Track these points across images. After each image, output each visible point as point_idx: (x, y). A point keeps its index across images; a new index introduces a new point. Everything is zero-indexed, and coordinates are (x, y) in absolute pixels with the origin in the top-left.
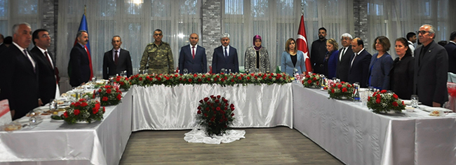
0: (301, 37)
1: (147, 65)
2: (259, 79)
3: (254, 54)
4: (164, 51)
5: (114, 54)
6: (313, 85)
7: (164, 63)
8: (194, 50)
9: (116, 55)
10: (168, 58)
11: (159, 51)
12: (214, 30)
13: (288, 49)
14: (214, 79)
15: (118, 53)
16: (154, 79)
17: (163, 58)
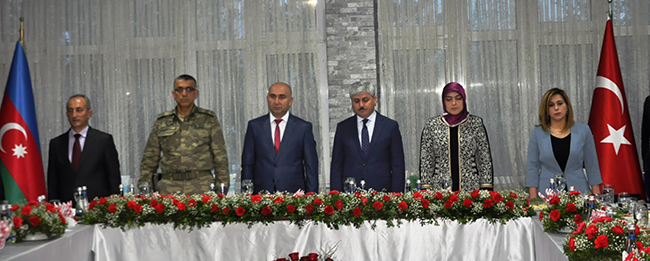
0: (609, 84)
1: (159, 171)
2: (433, 207)
3: (443, 135)
4: (200, 133)
5: (72, 141)
6: (564, 224)
7: (200, 165)
8: (279, 128)
9: (77, 143)
10: (211, 150)
11: (185, 133)
12: (358, 71)
13: (546, 120)
14: (307, 207)
15: (82, 141)
16: (147, 209)
17: (196, 151)
